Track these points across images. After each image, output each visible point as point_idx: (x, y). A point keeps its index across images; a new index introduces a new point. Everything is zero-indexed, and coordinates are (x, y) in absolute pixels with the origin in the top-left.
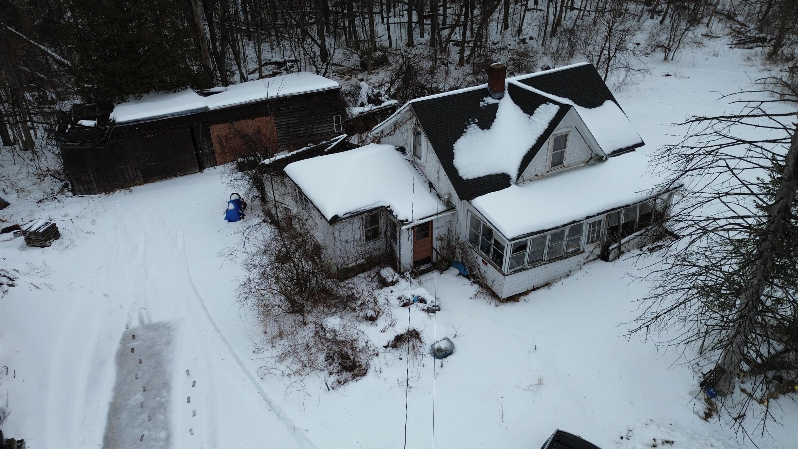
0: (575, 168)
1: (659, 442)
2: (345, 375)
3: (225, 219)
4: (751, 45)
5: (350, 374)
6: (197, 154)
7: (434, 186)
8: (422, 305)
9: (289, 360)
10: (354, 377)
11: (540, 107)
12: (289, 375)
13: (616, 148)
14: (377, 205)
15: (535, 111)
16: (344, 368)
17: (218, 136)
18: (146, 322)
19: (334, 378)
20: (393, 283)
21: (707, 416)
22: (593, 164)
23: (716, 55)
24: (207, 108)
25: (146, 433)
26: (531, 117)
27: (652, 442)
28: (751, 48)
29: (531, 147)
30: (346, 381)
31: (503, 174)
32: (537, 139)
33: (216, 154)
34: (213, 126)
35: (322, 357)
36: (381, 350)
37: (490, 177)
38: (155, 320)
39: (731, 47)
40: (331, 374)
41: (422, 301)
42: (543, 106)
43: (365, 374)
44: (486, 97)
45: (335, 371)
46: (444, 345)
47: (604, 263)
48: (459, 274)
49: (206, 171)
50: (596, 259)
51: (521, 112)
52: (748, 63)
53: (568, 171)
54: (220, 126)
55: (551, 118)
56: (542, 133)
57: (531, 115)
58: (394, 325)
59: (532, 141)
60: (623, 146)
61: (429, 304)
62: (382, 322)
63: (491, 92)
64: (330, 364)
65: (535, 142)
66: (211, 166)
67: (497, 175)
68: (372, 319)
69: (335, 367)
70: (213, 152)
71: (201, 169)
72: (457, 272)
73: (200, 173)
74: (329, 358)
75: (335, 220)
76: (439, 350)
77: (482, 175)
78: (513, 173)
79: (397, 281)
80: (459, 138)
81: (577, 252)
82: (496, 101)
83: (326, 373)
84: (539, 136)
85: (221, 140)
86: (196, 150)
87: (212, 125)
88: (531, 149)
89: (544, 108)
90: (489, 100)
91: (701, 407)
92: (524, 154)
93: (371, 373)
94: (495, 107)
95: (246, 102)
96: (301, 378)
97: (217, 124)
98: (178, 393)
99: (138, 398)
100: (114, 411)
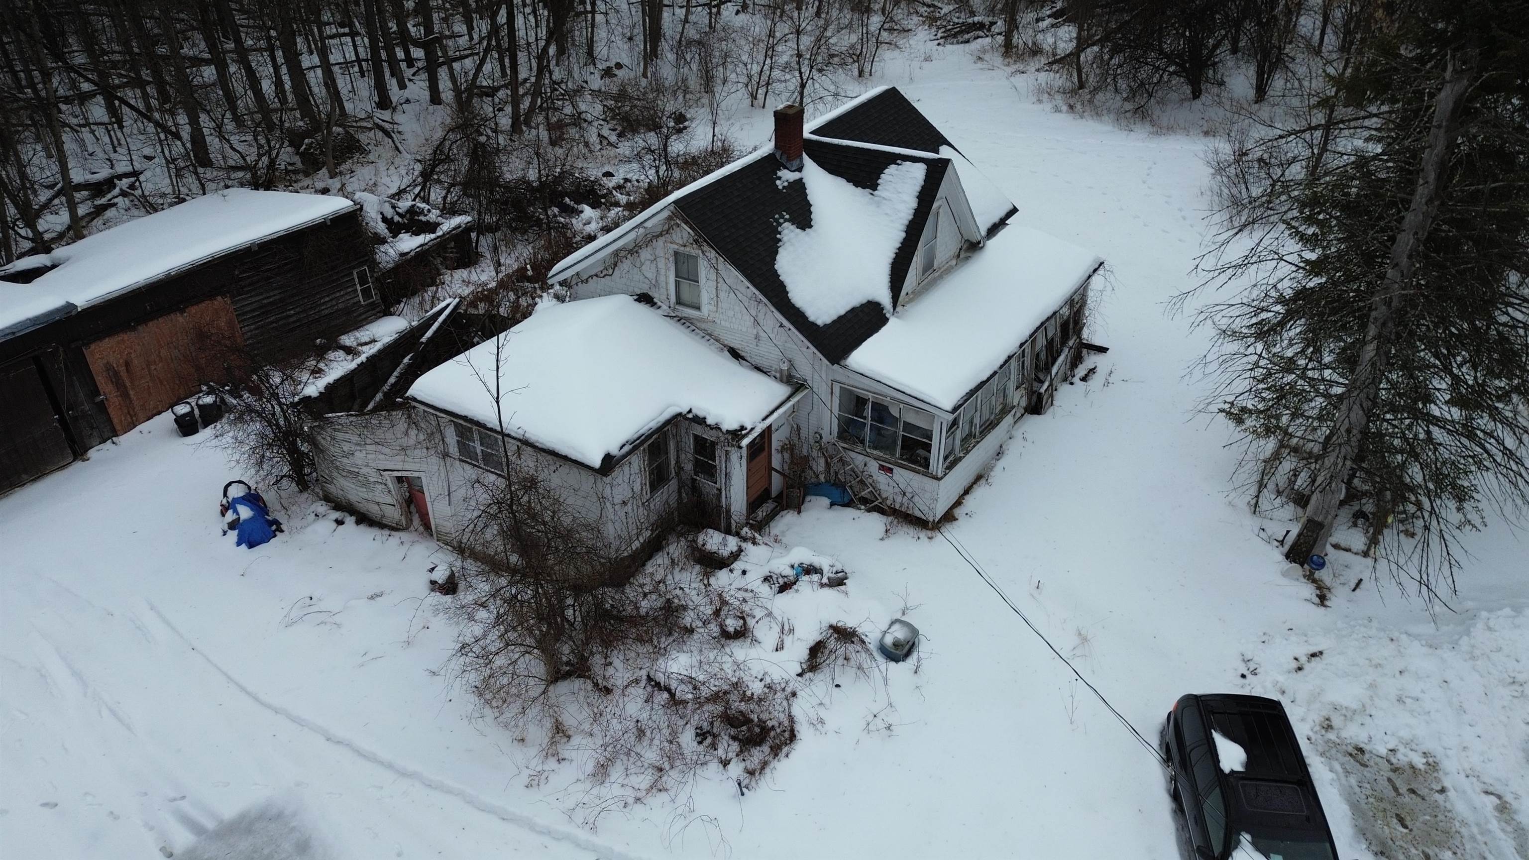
0: (949, 270)
1: (1303, 659)
2: (756, 754)
3: (239, 544)
4: (966, 36)
5: (766, 748)
6: (62, 421)
7: (743, 354)
8: (815, 577)
9: (617, 772)
10: (776, 751)
11: (886, 171)
12: (638, 800)
13: (989, 224)
14: (667, 415)
15: (879, 181)
16: (747, 744)
17: (109, 367)
18: (210, 825)
19: (736, 769)
20: (736, 556)
21: (1322, 599)
22: (967, 258)
23: (928, 59)
24: (70, 306)
26: (876, 193)
27: (1295, 665)
28: (967, 41)
29: (899, 245)
30: (764, 765)
31: (871, 302)
32: (904, 228)
33: (110, 410)
34: (93, 346)
35: (687, 738)
36: (796, 684)
37: (854, 312)
38: (229, 810)
39: (939, 44)
40: (725, 763)
41: (810, 570)
42: (892, 169)
43: (793, 737)
44: (780, 170)
45: (731, 755)
46: (899, 633)
47: (1036, 417)
48: (832, 504)
49: (92, 453)
50: (1022, 415)
51: (850, 187)
52: (979, 65)
53: (941, 277)
54: (108, 343)
55: (918, 188)
56: (911, 217)
57: (875, 189)
58: (791, 631)
59: (895, 236)
60: (996, 219)
61: (828, 573)
62: (762, 635)
63: (784, 161)
64: (714, 746)
65: (903, 235)
66: (104, 441)
67: (862, 306)
68: (741, 634)
69: (727, 747)
70: (102, 407)
71: (79, 452)
72: (826, 501)
73: (79, 465)
74: (702, 735)
75: (609, 463)
76: (897, 644)
77: (842, 312)
78: (884, 297)
79: (740, 550)
80: (777, 253)
81: (1005, 410)
82: (795, 176)
83: (714, 767)
84: (907, 222)
85: (116, 374)
86: (58, 411)
87: (88, 345)
88: (899, 249)
89: (896, 172)
90: (787, 176)
91: (1308, 591)
92: (890, 260)
93: (803, 730)
94: (799, 187)
95: (161, 276)
96: (663, 796)
97: (101, 339)
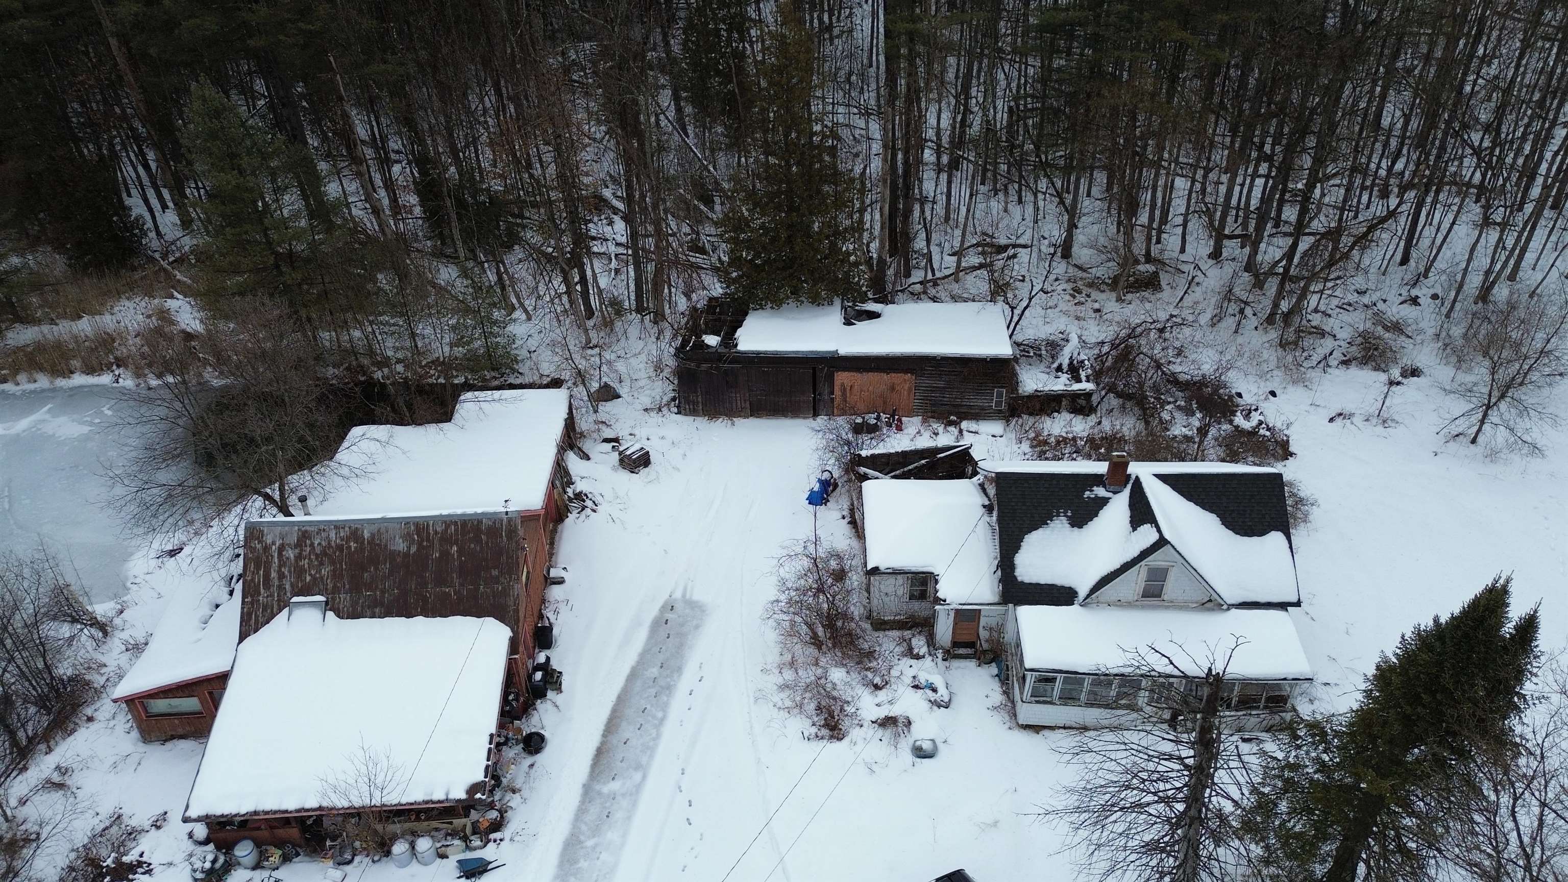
0: (1180, 607)
2: (825, 732)
3: (808, 497)
5: (829, 733)
8: (930, 693)
9: (787, 692)
10: (832, 737)
11: (1146, 525)
12: (779, 708)
13: (1247, 599)
14: (926, 570)
15: (1139, 528)
16: (826, 725)
18: (688, 596)
19: (814, 730)
20: (918, 657)
22: (1209, 610)
24: (837, 352)
25: (648, 707)
26: (1132, 533)
29: (1113, 570)
30: (824, 738)
31: (1070, 588)
32: (1122, 563)
33: (835, 403)
34: (840, 373)
35: (813, 704)
36: (867, 724)
37: (1052, 587)
38: (696, 597)
40: (813, 725)
41: (935, 690)
42: (1148, 526)
43: (840, 739)
44: (1098, 486)
45: (818, 723)
46: (927, 746)
48: (996, 676)
49: (819, 418)
51: (1129, 519)
55: (1145, 547)
56: (1131, 559)
57: (1133, 531)
58: (893, 704)
59: (1116, 564)
60: (1266, 599)
61: (939, 697)
62: (882, 695)
63: (1107, 482)
64: (817, 715)
65: (1119, 567)
66: (827, 415)
67: (1063, 587)
68: (876, 688)
69: (820, 720)
73: (812, 420)
74: (818, 709)
75: (875, 571)
76: (921, 748)
77: (1042, 582)
78: (1083, 592)
79: (923, 657)
80: (1036, 529)
81: (1131, 707)
82: (1109, 495)
83: (809, 722)
84: (1127, 561)
87: (838, 371)
88: (1111, 573)
89: (1147, 530)
92: (1103, 575)
93: (846, 741)
94: (1103, 502)
95: (885, 354)
96: (787, 715)
97: (845, 371)
98: (686, 681)
99: (654, 671)
100: (633, 676)
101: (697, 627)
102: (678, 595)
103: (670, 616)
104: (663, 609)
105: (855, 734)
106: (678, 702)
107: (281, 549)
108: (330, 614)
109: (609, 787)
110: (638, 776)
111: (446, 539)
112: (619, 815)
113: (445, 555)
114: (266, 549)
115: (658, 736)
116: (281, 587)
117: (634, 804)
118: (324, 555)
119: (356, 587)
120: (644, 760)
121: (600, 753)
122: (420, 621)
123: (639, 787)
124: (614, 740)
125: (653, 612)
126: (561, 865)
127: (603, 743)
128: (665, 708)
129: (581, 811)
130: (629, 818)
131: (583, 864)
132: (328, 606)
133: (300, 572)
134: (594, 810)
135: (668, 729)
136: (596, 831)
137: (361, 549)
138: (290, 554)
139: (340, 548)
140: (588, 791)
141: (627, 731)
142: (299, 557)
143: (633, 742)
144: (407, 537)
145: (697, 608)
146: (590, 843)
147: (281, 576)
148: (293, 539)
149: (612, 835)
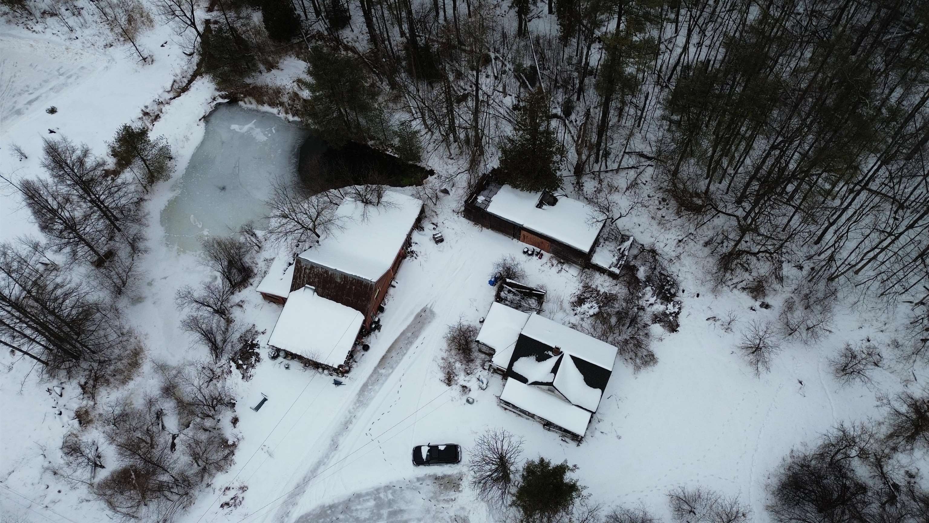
0: (558, 397)
2: (446, 381)
6: (513, 233)
9: (443, 361)
10: (447, 384)
12: (439, 366)
14: (492, 347)
16: (448, 379)
18: (432, 308)
19: (444, 379)
24: (522, 225)
31: (527, 379)
33: (521, 238)
36: (459, 385)
37: (521, 376)
45: (446, 377)
46: (471, 400)
47: (543, 428)
49: (514, 240)
53: (553, 396)
54: (526, 233)
58: (469, 382)
61: (483, 385)
62: (468, 378)
63: (553, 351)
67: (524, 378)
68: (467, 374)
73: (511, 239)
74: (448, 372)
75: (478, 342)
77: (519, 374)
78: (530, 382)
80: (525, 357)
82: (552, 355)
85: (525, 236)
87: (523, 231)
88: (540, 382)
90: (550, 353)
92: (537, 381)
93: (450, 387)
94: (550, 357)
95: (540, 233)
96: (439, 369)
98: (418, 342)
99: (409, 334)
100: (403, 334)
101: (429, 322)
102: (429, 306)
103: (423, 314)
104: (422, 311)
105: (454, 387)
106: (412, 349)
107: (305, 269)
108: (315, 293)
109: (382, 371)
110: (391, 371)
111: (352, 283)
112: (381, 381)
113: (351, 288)
114: (301, 267)
115: (401, 360)
116: (303, 280)
117: (386, 380)
118: (317, 275)
119: (324, 288)
120: (394, 366)
121: (384, 358)
122: (340, 305)
123: (390, 374)
124: (389, 355)
125: (418, 310)
126: (360, 391)
127: (385, 355)
128: (407, 349)
129: (371, 376)
130: (383, 384)
131: (366, 393)
132: (315, 291)
133: (309, 278)
134: (375, 376)
135: (406, 358)
136: (373, 384)
137: (327, 277)
138: (308, 271)
139: (322, 275)
140: (375, 370)
141: (394, 354)
142: (310, 273)
143: (394, 358)
144: (341, 278)
145: (432, 313)
146: (370, 387)
147: (304, 277)
148: (309, 267)
149: (376, 387)
